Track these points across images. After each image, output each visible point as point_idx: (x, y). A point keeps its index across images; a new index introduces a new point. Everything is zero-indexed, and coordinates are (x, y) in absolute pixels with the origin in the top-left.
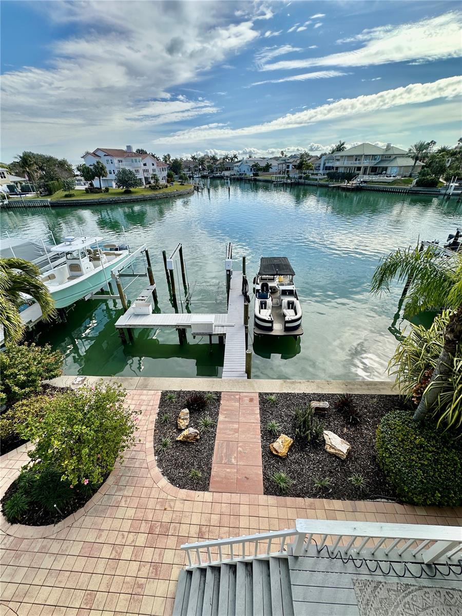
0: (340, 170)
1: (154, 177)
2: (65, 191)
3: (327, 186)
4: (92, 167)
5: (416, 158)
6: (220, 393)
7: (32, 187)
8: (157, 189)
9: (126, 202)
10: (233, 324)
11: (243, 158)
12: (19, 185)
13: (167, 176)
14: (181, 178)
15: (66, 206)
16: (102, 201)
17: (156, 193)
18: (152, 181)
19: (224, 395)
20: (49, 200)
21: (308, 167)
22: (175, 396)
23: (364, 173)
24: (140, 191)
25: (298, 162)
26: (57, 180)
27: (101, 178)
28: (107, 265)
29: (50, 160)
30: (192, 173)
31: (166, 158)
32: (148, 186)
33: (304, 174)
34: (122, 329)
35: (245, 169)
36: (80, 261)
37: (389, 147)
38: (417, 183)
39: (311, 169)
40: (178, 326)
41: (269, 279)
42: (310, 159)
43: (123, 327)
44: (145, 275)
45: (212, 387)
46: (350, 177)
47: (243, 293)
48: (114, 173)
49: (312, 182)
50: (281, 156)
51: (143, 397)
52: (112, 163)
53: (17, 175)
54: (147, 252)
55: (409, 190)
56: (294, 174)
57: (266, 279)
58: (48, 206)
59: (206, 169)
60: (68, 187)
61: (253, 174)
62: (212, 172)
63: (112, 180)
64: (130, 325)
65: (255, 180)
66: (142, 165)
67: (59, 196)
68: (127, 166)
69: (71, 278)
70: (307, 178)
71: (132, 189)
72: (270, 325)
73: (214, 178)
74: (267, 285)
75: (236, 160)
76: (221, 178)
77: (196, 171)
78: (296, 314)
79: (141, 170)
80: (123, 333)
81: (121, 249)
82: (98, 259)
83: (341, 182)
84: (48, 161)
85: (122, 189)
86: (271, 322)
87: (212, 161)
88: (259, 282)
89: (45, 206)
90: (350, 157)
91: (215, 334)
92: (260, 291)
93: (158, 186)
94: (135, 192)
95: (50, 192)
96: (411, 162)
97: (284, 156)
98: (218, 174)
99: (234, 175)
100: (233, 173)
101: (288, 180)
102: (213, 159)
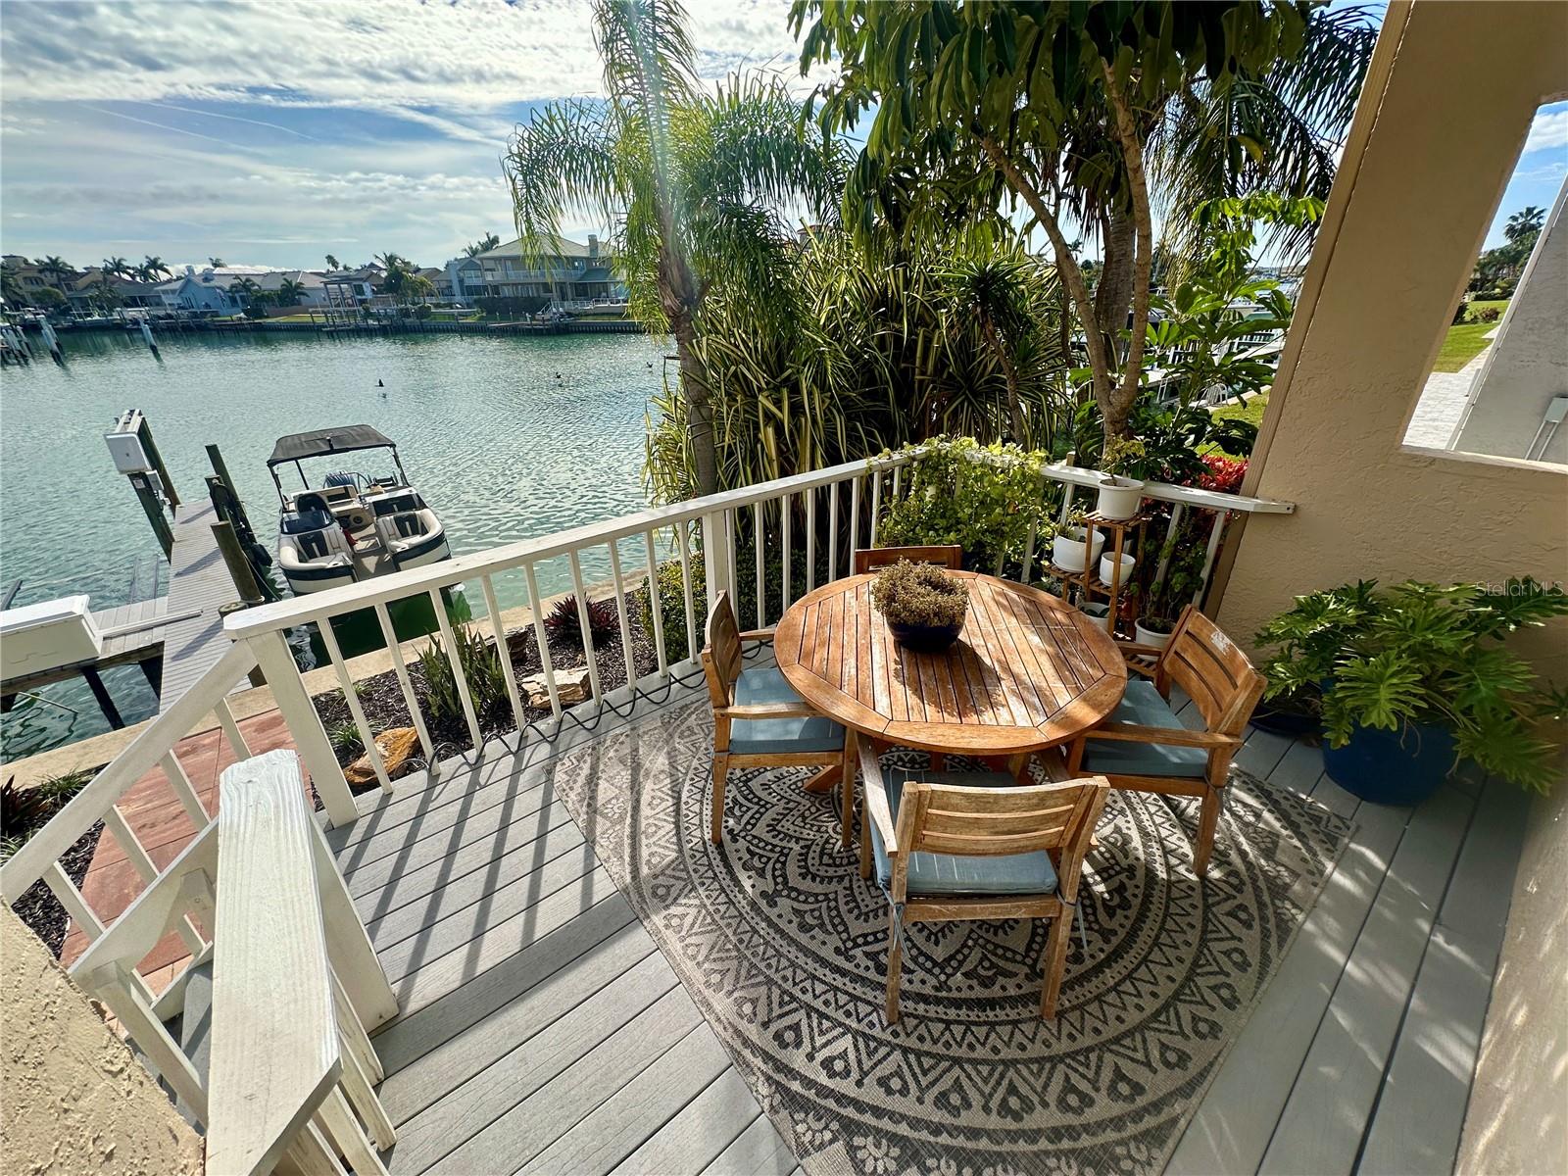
11: (190, 269)
23: (563, 297)
25: (384, 276)
33: (413, 304)
35: (205, 298)
37: (593, 241)
39: (430, 294)
46: (532, 305)
49: (441, 323)
50: (332, 269)
56: (388, 306)
61: (245, 311)
62: (62, 311)
65: (258, 327)
70: (423, 312)
73: (77, 329)
75: (162, 275)
76: (112, 327)
87: (51, 278)
90: (515, 261)
97: (341, 268)
98: (97, 318)
99: (169, 316)
100: (162, 313)
101: (370, 322)
102: (52, 271)
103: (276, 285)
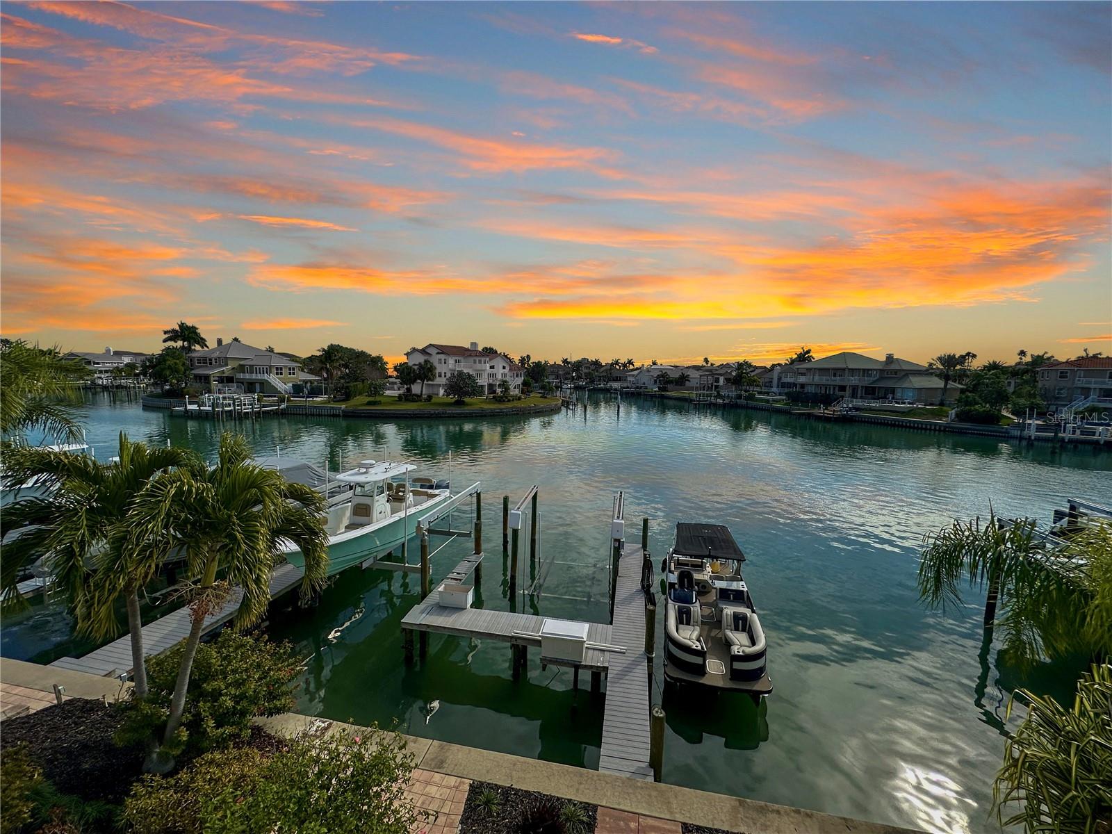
0: (809, 389)
1: (503, 385)
2: (369, 396)
3: (787, 412)
4: (416, 367)
5: (947, 378)
6: (595, 808)
7: (326, 388)
8: (504, 401)
9: (455, 417)
10: (623, 649)
11: (643, 365)
12: (309, 385)
13: (522, 384)
14: (543, 387)
15: (365, 417)
16: (418, 414)
17: (502, 406)
18: (499, 391)
19: (603, 815)
20: (343, 406)
21: (752, 382)
22: (499, 799)
23: (854, 395)
24: (477, 403)
25: (734, 374)
26: (363, 381)
27: (425, 382)
28: (413, 510)
29: (361, 356)
30: (561, 382)
31: (523, 360)
32: (491, 396)
33: (746, 391)
34: (412, 631)
35: (645, 379)
36: (373, 500)
37: (890, 358)
38: (957, 415)
39: (757, 386)
40: (517, 638)
41: (693, 566)
42: (754, 371)
43: (415, 628)
44: (469, 535)
45: (578, 789)
46: (827, 400)
47: (643, 587)
48: (445, 376)
49: (760, 404)
50: (705, 364)
51: (432, 790)
52: (445, 363)
53: (311, 372)
54: (479, 495)
55: (945, 427)
56: (730, 392)
57: (687, 565)
58: (338, 416)
59: (583, 376)
60: (376, 390)
61: (659, 388)
62: (592, 382)
63: (440, 385)
64: (428, 626)
65: (662, 397)
66: (488, 368)
67: (359, 401)
68: (466, 367)
69: (351, 527)
70: (751, 397)
71: (467, 400)
72: (698, 660)
73: (594, 391)
74: (690, 576)
75: (631, 367)
76: (607, 390)
77: (566, 379)
78: (754, 644)
79: (486, 374)
80: (412, 641)
81: (438, 487)
82: (401, 500)
83: (813, 407)
84: (358, 357)
85: (452, 398)
86: (701, 654)
87: (593, 367)
88: (673, 569)
89: (335, 416)
90: (823, 371)
91: (586, 667)
92: (676, 586)
93: (506, 397)
94: (471, 405)
95: (347, 397)
96: (938, 383)
97: (709, 365)
98: (602, 386)
99: (628, 388)
100: (625, 385)
101: (718, 400)
102: (594, 364)
103: (676, 375)
